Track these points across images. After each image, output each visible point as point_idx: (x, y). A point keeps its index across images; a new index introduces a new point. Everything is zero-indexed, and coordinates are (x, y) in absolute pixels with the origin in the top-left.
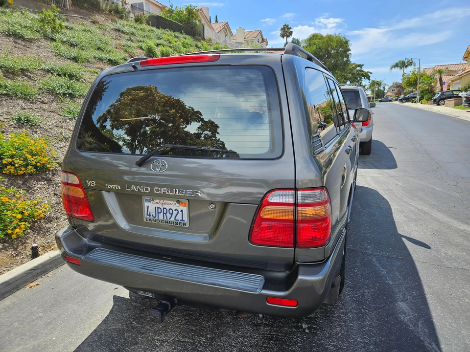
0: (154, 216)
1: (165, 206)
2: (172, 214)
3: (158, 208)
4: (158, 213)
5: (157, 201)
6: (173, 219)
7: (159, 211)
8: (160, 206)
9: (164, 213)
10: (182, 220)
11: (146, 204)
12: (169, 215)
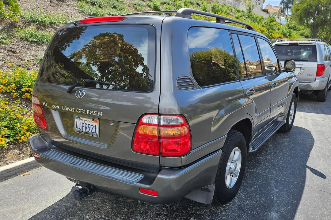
0: (80, 129)
1: (86, 122)
2: (90, 128)
3: (82, 123)
4: (82, 127)
5: (82, 118)
6: (90, 132)
7: (83, 126)
8: (83, 122)
9: (85, 127)
10: (95, 133)
11: (76, 120)
12: (88, 129)
